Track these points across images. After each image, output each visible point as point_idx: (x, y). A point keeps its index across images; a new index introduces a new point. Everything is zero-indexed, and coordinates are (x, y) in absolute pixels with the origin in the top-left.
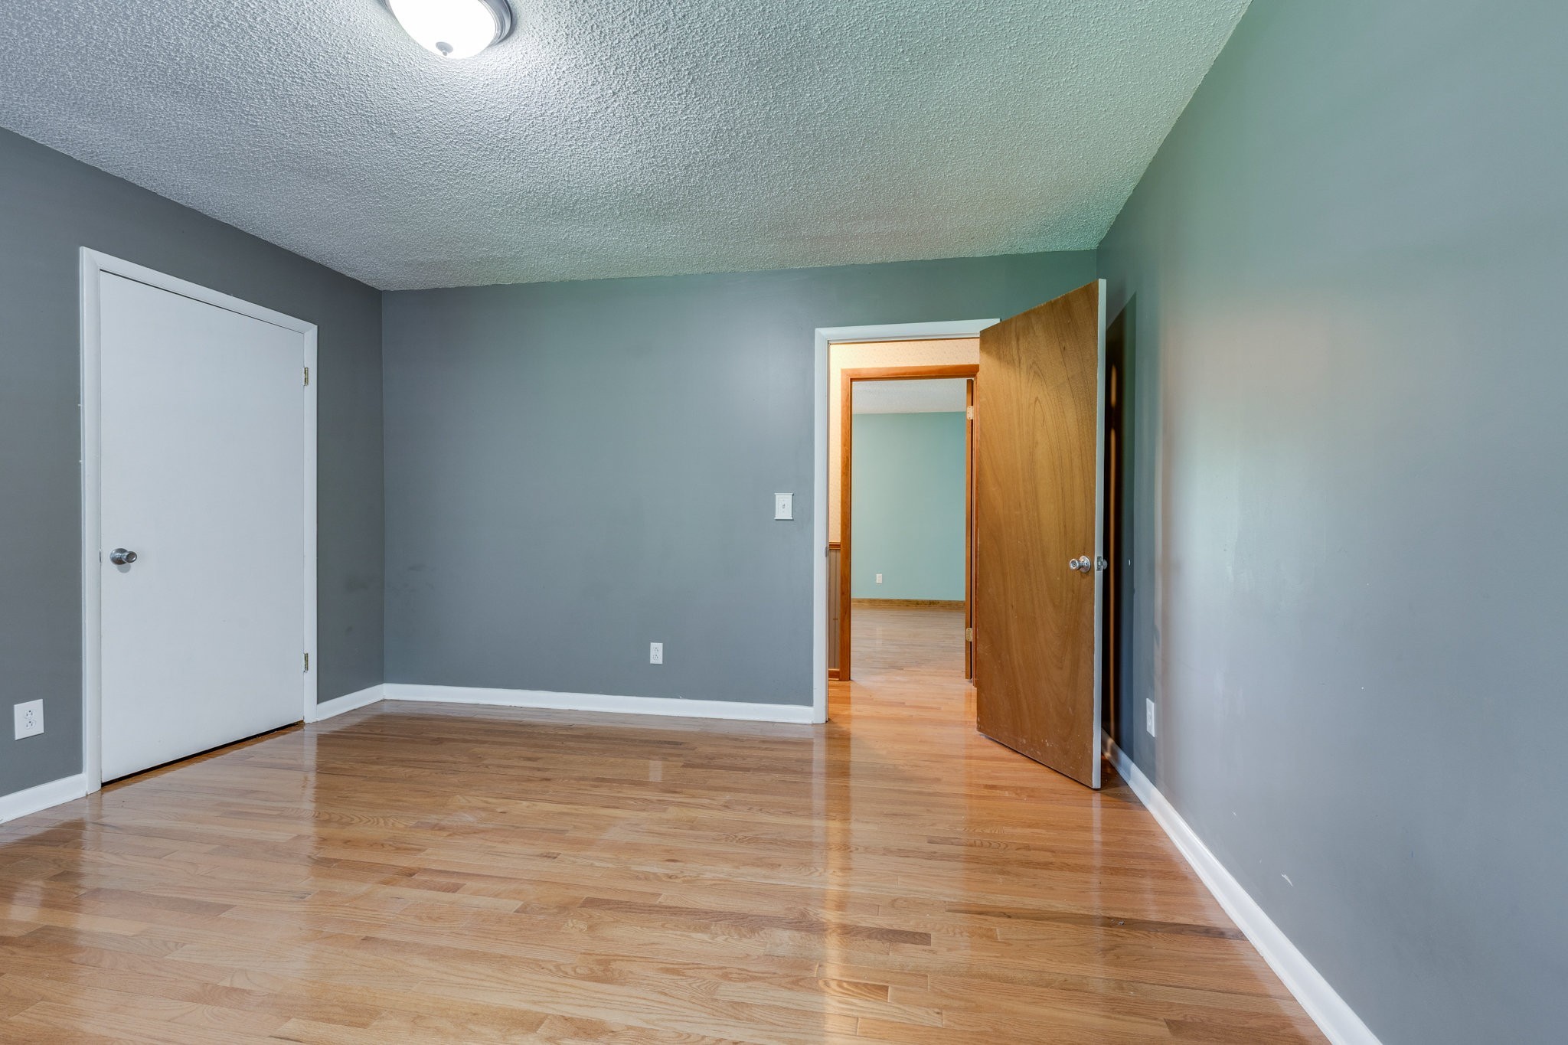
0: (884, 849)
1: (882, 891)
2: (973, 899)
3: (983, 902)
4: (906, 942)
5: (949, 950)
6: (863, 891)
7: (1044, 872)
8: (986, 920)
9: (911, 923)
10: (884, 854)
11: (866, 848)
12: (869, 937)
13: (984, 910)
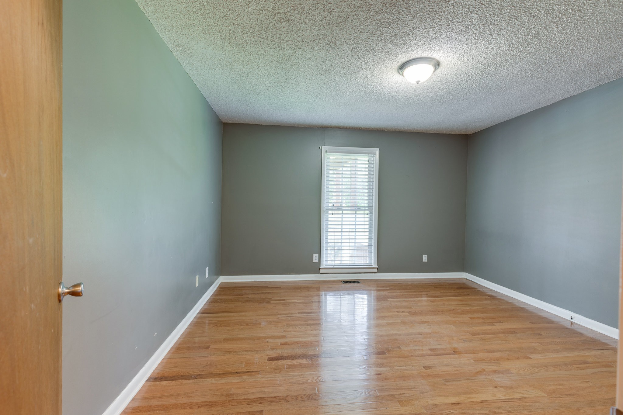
0: (287, 401)
1: (285, 375)
2: (249, 378)
3: (244, 377)
4: (276, 357)
5: (262, 357)
6: (293, 374)
7: (206, 400)
8: (246, 370)
9: (274, 364)
10: (287, 396)
11: (297, 399)
12: (288, 356)
13: (246, 374)
